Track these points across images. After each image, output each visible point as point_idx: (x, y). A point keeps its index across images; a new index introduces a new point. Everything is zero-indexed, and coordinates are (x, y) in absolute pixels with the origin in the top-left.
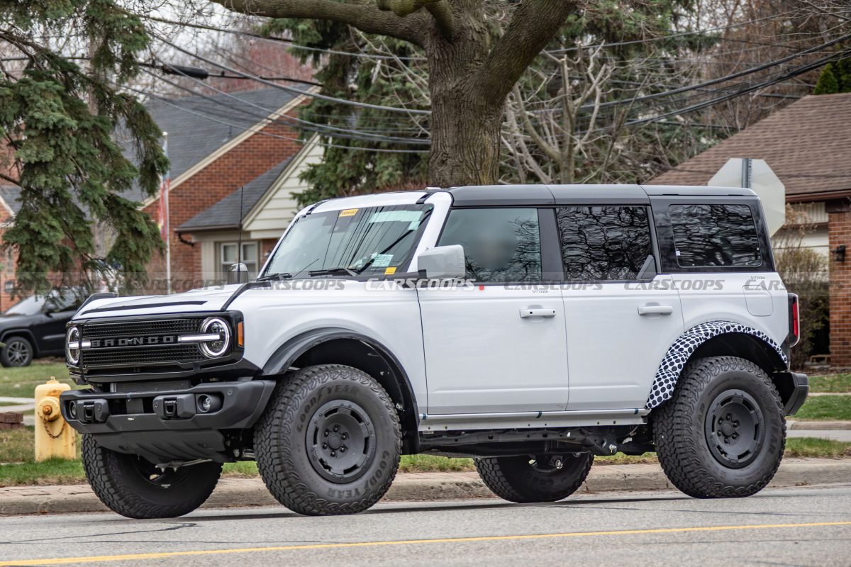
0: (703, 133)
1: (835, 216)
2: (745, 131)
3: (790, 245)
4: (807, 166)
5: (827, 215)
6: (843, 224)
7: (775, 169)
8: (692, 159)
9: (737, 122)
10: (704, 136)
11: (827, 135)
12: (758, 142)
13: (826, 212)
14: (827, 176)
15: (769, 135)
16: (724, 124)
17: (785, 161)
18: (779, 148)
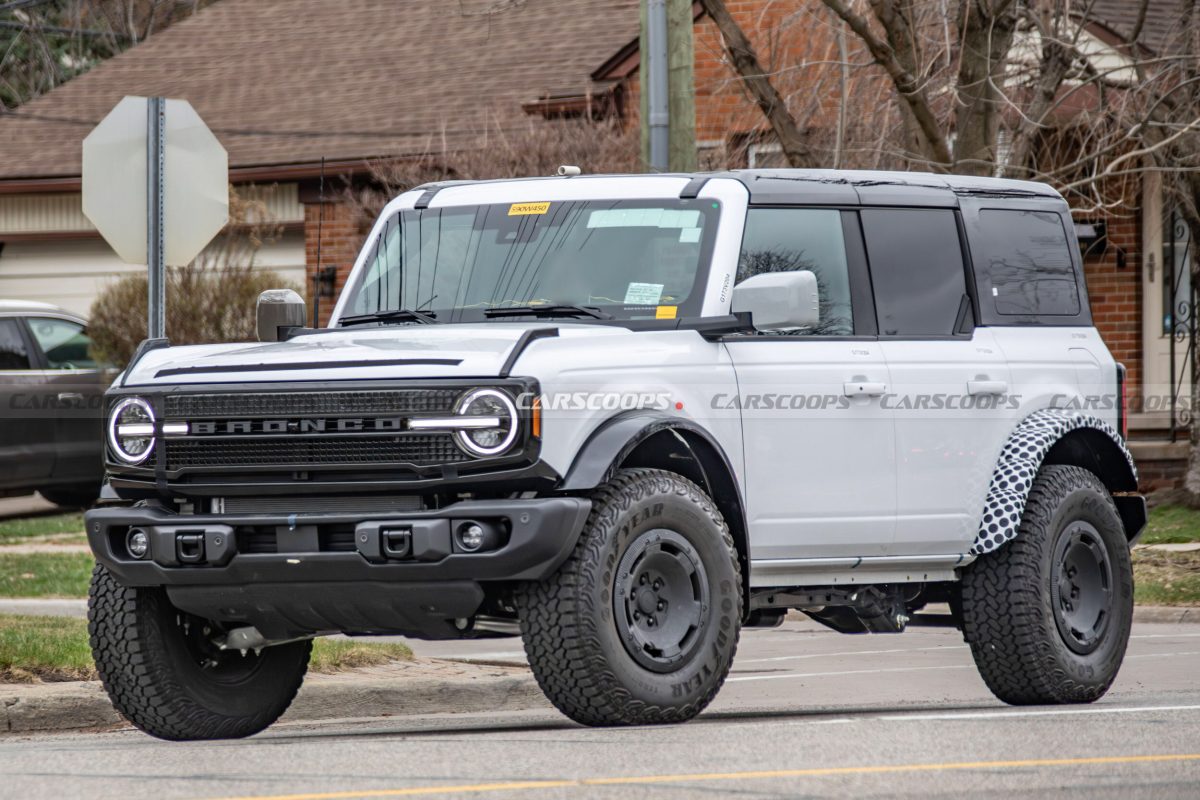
0: (65, 46)
1: (316, 210)
2: (146, 43)
3: (233, 263)
4: (264, 115)
5: (302, 208)
6: (332, 227)
7: (205, 118)
8: (45, 96)
9: (131, 26)
10: (68, 52)
11: (299, 56)
12: (170, 67)
13: (300, 200)
14: (301, 135)
15: (190, 52)
16: (104, 29)
17: (223, 102)
18: (211, 77)
